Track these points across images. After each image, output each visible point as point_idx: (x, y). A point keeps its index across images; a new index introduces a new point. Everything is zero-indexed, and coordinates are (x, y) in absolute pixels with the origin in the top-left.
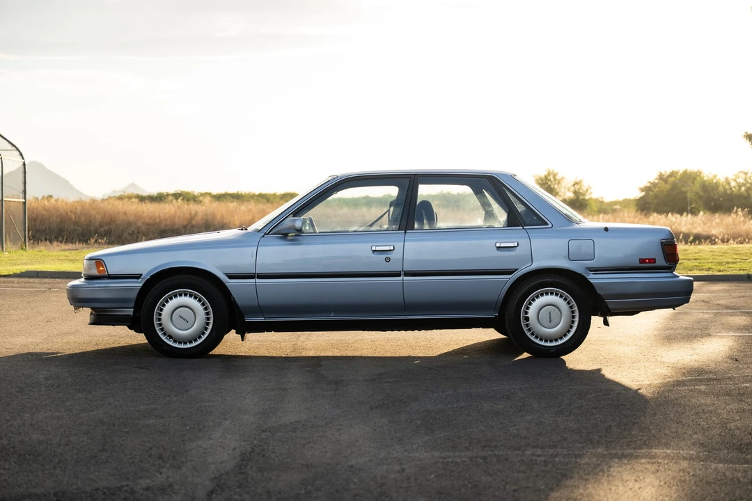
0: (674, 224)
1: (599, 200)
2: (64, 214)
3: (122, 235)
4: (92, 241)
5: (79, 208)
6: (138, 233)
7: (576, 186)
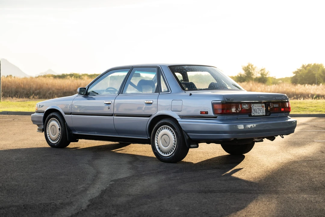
1: (273, 78)
2: (18, 84)
3: (46, 94)
4: (32, 97)
5: (25, 82)
6: (53, 93)
7: (262, 71)
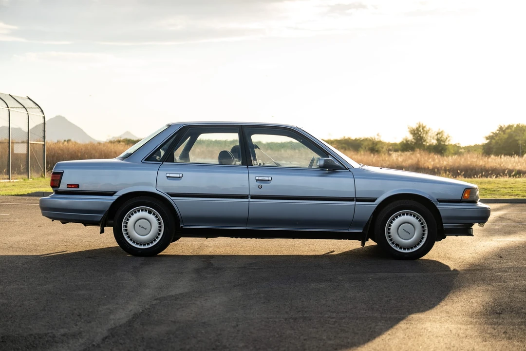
0: (502, 163)
1: (456, 146)
2: (73, 153)
5: (83, 149)
7: (438, 135)
